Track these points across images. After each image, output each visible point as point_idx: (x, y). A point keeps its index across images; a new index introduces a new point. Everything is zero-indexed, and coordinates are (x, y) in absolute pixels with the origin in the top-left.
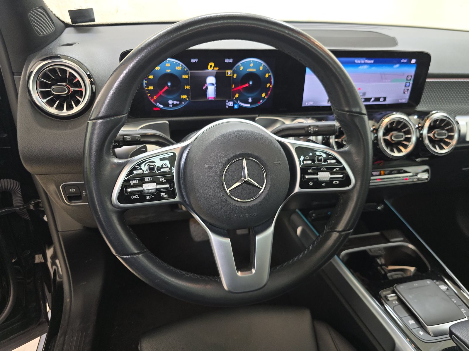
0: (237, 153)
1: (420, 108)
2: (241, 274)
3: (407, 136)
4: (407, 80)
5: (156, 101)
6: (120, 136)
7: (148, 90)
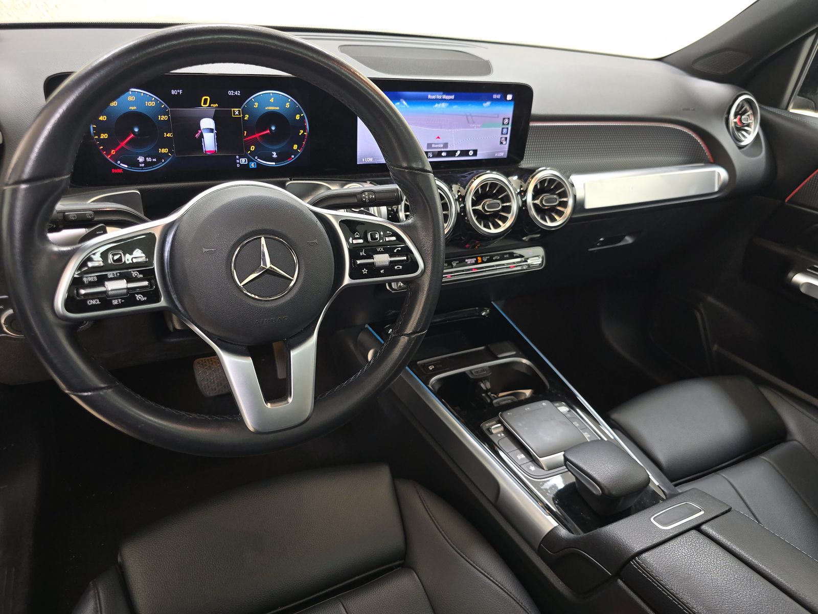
0: (249, 229)
1: (525, 164)
2: (271, 406)
3: (505, 205)
4: (503, 124)
5: (115, 158)
6: (59, 212)
7: (99, 139)
